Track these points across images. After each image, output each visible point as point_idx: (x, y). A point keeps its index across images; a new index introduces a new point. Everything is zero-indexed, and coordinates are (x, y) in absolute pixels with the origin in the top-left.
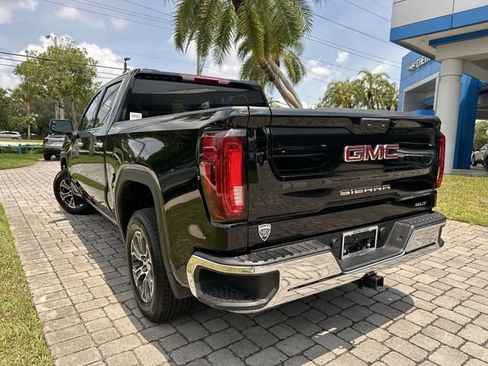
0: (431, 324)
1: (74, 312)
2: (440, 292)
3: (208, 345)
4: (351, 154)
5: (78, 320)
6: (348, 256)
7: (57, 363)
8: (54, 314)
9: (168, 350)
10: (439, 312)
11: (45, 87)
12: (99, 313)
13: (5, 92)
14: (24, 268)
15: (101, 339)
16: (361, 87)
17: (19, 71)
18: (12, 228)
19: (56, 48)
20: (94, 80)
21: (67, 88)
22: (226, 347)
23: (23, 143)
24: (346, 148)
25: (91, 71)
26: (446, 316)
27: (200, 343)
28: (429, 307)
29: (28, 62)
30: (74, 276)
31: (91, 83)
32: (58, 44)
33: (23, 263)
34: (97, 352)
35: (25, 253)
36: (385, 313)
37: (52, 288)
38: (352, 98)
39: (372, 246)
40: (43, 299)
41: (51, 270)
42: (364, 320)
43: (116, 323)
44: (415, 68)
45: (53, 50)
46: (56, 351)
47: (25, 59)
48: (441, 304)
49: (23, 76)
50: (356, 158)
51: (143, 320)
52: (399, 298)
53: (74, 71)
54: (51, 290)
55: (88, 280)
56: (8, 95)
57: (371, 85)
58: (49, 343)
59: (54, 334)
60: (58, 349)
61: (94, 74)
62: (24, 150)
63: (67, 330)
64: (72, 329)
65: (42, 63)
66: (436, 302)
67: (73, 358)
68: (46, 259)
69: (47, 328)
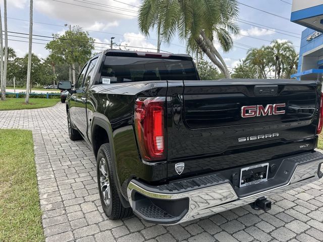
0: (305, 232)
1: (62, 206)
2: (314, 207)
3: (143, 236)
4: (247, 112)
5: (64, 212)
6: (245, 185)
7: (47, 240)
8: (49, 207)
9: (116, 237)
10: (312, 223)
11: (63, 56)
12: (77, 208)
13: (39, 61)
14: (38, 175)
15: (75, 226)
16: (272, 53)
17: (48, 47)
18: (35, 148)
19: (71, 32)
20: (93, 52)
21: (76, 57)
22: (154, 238)
23: (50, 92)
24: (242, 108)
25: (91, 46)
26: (317, 227)
27: (137, 234)
28: (305, 218)
29: (54, 41)
30: (66, 181)
31: (90, 53)
32: (72, 30)
33: (37, 171)
34: (71, 235)
35: (40, 164)
36: (270, 221)
37: (52, 189)
38: (265, 61)
39: (264, 177)
40: (45, 196)
41: (53, 176)
42: (254, 225)
43: (87, 215)
44: (311, 39)
45: (69, 33)
46: (48, 231)
47: (52, 40)
48: (314, 217)
49: (51, 50)
50: (250, 114)
51: (104, 215)
52: (282, 210)
53: (81, 46)
54: (51, 190)
55: (74, 185)
56: (41, 62)
57: (278, 51)
58: (44, 226)
59: (48, 220)
60: (49, 231)
61: (93, 48)
62: (50, 96)
63: (56, 218)
64: (59, 218)
65: (62, 42)
66: (311, 215)
67: (57, 237)
68: (51, 169)
69: (44, 216)
